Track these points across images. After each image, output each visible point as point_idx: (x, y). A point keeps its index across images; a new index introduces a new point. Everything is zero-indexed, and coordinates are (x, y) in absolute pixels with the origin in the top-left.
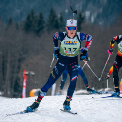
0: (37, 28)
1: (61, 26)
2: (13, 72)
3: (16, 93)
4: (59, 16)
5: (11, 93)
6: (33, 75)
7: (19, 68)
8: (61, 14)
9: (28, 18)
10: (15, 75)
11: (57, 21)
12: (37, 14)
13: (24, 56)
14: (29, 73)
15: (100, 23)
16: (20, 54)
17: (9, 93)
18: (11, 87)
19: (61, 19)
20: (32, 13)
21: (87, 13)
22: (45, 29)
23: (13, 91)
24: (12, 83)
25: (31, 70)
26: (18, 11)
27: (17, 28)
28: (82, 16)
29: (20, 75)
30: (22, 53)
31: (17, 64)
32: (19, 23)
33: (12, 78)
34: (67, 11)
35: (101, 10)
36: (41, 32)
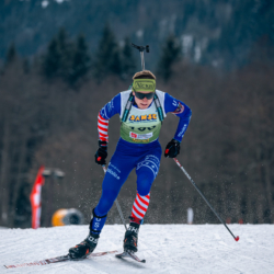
0: (71, 71)
1: (127, 68)
2: (14, 170)
3: (22, 218)
4: (122, 44)
5: (9, 216)
6: (60, 178)
7: (29, 160)
8: (127, 40)
9: (52, 48)
10: (20, 176)
11: (116, 56)
12: (72, 39)
13: (41, 133)
15: (215, 64)
16: (32, 130)
17: (5, 216)
18: (11, 203)
19: (127, 51)
20: (62, 36)
21: (187, 40)
22: (90, 74)
23: (13, 213)
24: (11, 195)
25: (56, 165)
26: (29, 32)
27: (27, 71)
28: (176, 46)
29: (30, 177)
30: (36, 126)
31: (24, 150)
32: (31, 59)
33: (12, 184)
34: (140, 34)
35: (217, 34)
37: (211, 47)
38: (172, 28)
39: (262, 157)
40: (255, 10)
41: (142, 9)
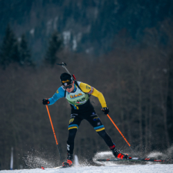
37: (84, 40)
38: (55, 27)
39: (125, 118)
40: (115, 11)
41: (33, 14)
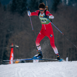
7: (7, 42)
9: (14, 1)
10: (3, 48)
11: (37, 3)
13: (11, 32)
14: (14, 46)
15: (73, 5)
24: (1, 55)
25: (16, 44)
29: (8, 48)
30: (9, 30)
31: (5, 39)
33: (1, 51)
36: (24, 12)
